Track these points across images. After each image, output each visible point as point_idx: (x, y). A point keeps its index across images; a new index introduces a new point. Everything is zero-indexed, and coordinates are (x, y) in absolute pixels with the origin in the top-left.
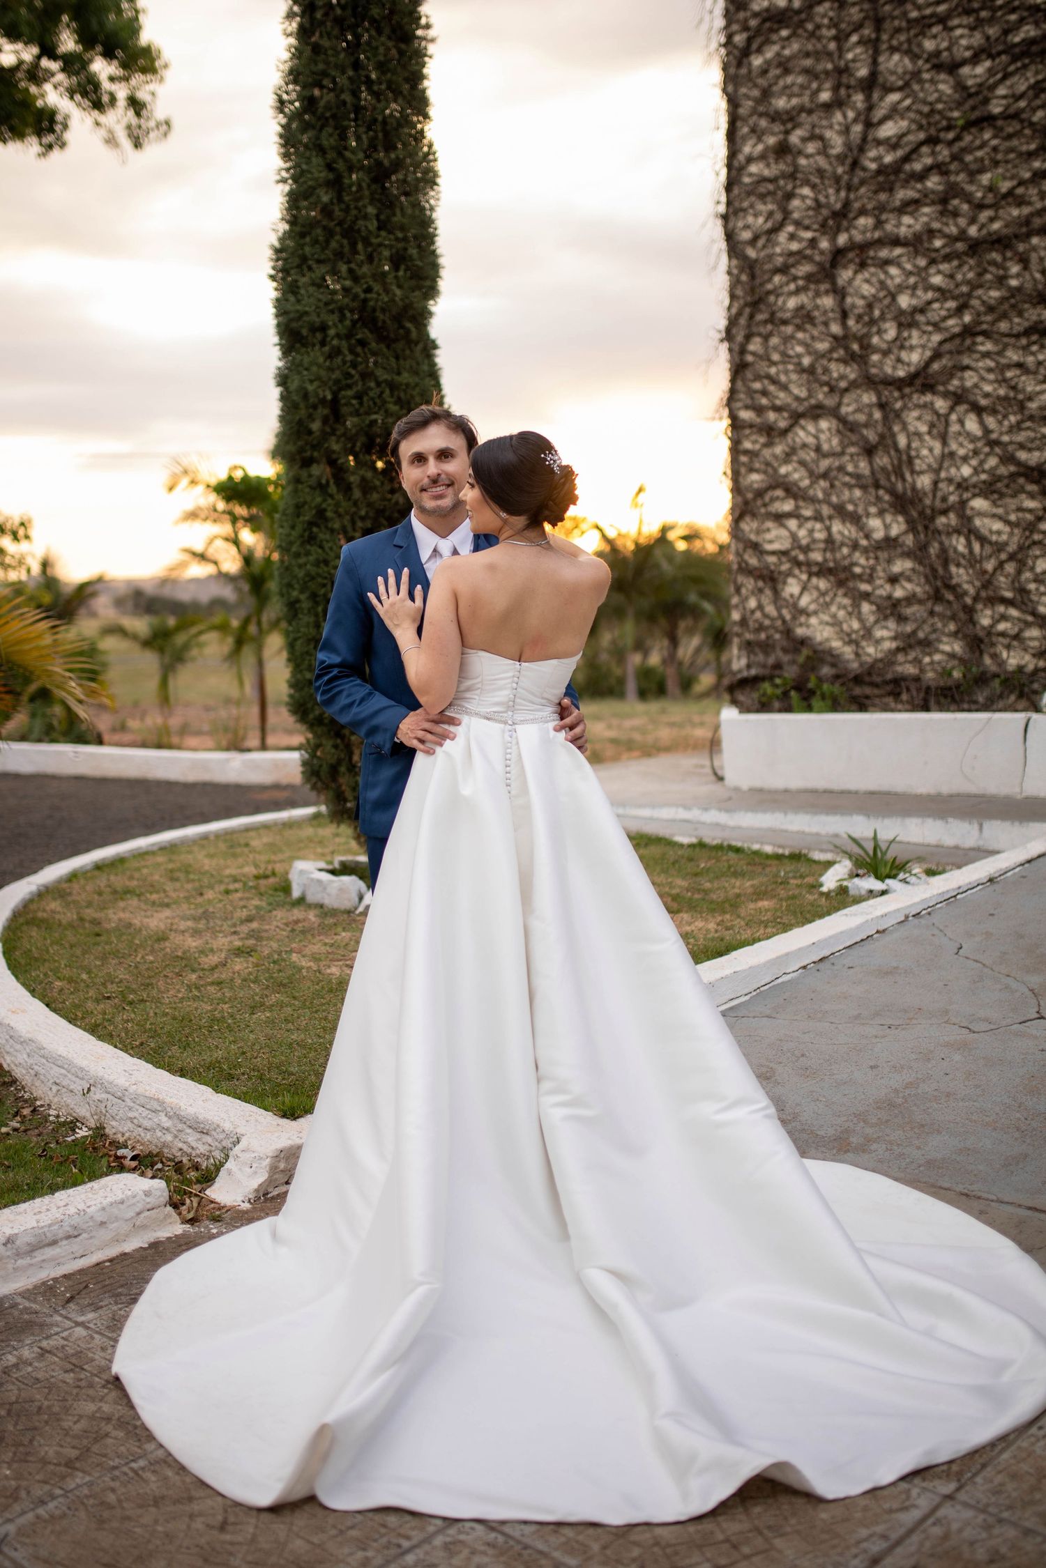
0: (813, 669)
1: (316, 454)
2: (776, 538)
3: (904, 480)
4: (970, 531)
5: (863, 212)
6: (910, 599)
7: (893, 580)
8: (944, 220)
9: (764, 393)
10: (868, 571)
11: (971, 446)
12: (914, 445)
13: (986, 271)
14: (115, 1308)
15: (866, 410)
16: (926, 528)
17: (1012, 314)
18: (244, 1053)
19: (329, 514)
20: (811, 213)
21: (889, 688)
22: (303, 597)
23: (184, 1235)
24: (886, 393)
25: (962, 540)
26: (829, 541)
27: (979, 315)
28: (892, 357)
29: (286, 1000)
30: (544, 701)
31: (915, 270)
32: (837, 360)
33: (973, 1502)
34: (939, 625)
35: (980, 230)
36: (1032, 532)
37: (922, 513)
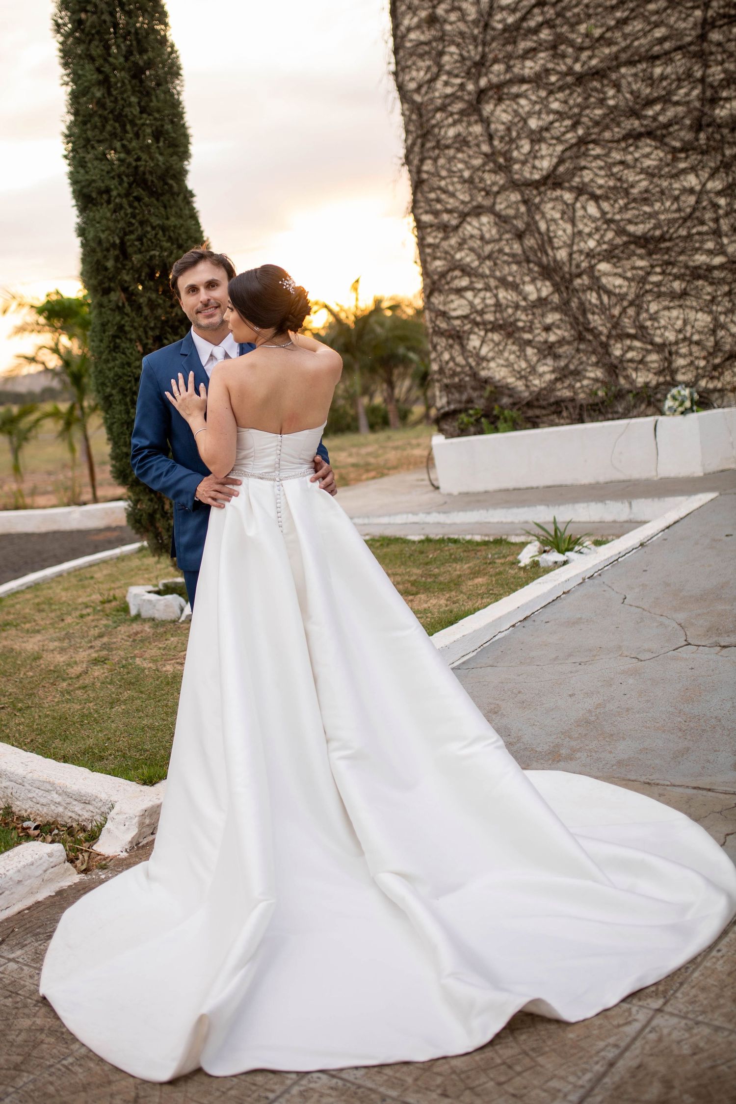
0: (496, 400)
1: (112, 285)
2: (458, 307)
3: (547, 255)
4: (599, 288)
5: (496, 61)
6: (561, 342)
7: (547, 329)
8: (556, 61)
9: (438, 200)
10: (528, 324)
11: (593, 225)
12: (552, 228)
13: (590, 96)
14: (36, 944)
15: (514, 206)
16: (567, 288)
17: (613, 125)
18: (109, 739)
19: (127, 328)
20: (458, 65)
21: (553, 408)
22: (114, 392)
23: (81, 883)
24: (528, 192)
25: (594, 295)
26: (498, 305)
27: (588, 128)
28: (529, 165)
29: (135, 695)
30: (301, 461)
31: (539, 100)
32: (489, 171)
33: (676, 1012)
34: (584, 359)
35: (582, 66)
36: (644, 284)
37: (563, 278)
